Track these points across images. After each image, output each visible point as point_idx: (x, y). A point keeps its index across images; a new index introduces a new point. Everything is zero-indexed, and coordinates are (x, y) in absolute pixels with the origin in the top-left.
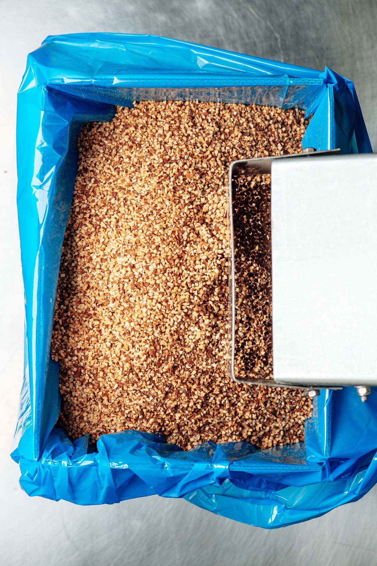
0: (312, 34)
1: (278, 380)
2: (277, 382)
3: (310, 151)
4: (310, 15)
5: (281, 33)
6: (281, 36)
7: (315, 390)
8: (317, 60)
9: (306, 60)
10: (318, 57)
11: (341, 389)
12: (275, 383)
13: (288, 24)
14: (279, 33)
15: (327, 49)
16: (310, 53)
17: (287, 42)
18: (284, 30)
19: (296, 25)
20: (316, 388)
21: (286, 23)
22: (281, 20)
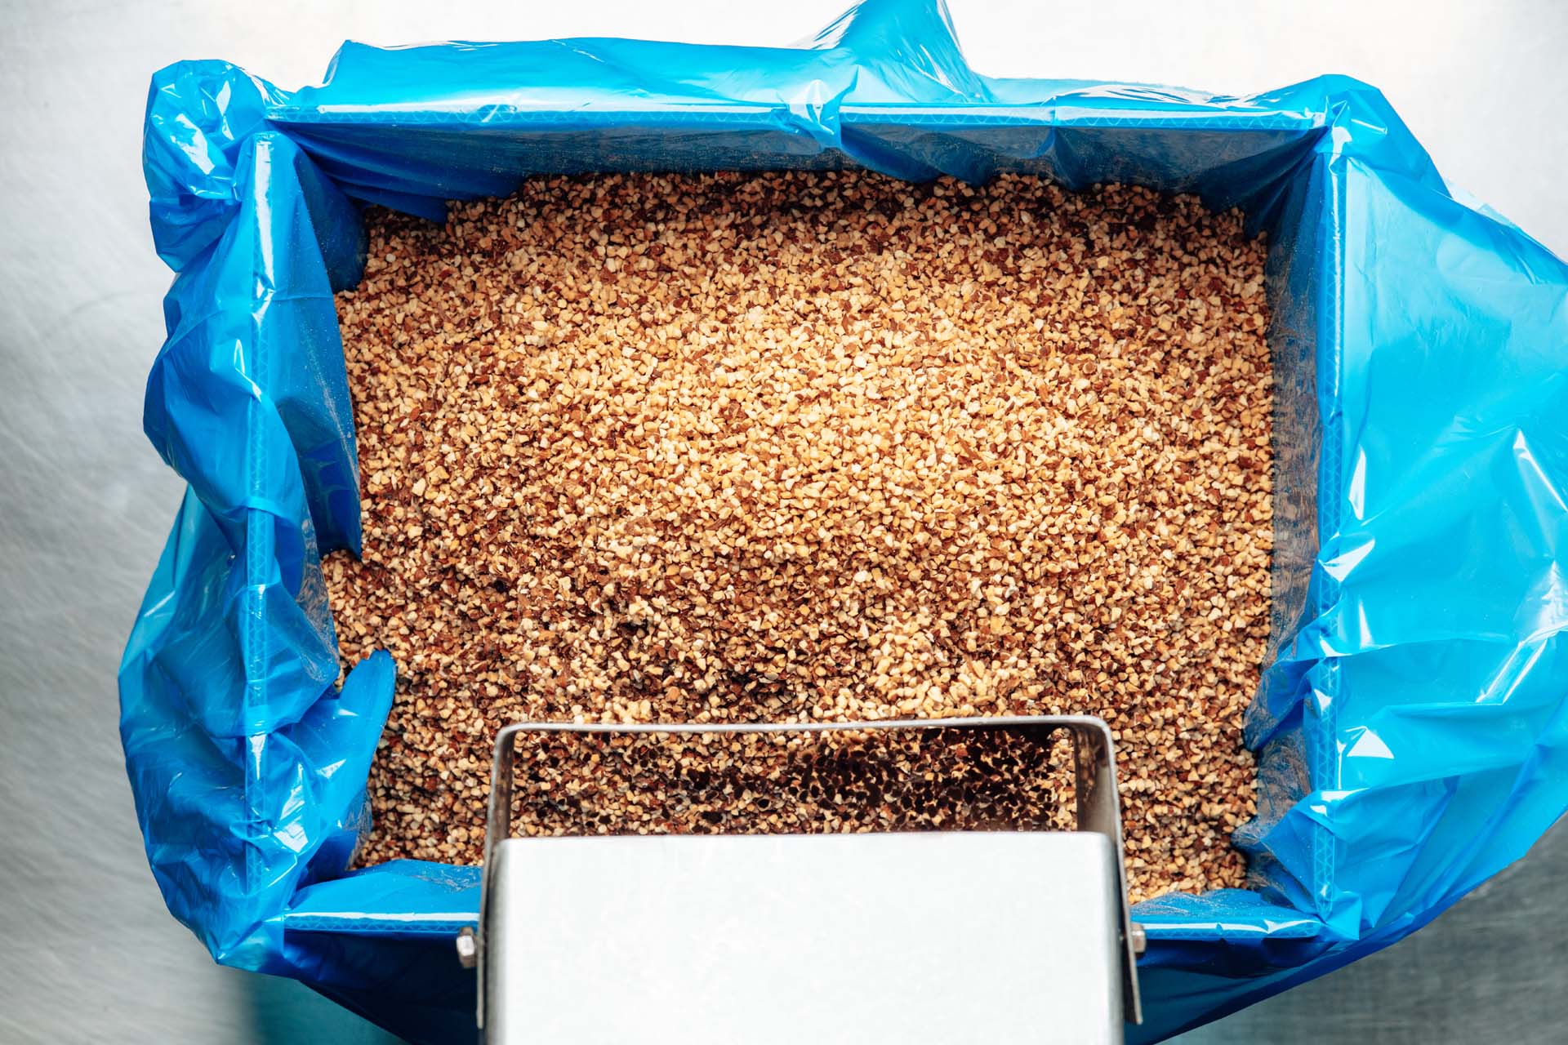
0: (1485, 986)
1: (503, 852)
2: (496, 850)
3: (1136, 940)
4: (1540, 983)
5: (1491, 901)
6: (1482, 901)
7: (475, 955)
8: (1410, 1001)
9: (1412, 972)
10: (1419, 1003)
11: (480, 1024)
12: (496, 841)
13: (1515, 920)
14: (1491, 894)
15: (1444, 1030)
16: (1432, 983)
17: (1464, 918)
18: (1499, 908)
19: (1512, 944)
20: (481, 955)
21: (1518, 914)
22: (1528, 901)
